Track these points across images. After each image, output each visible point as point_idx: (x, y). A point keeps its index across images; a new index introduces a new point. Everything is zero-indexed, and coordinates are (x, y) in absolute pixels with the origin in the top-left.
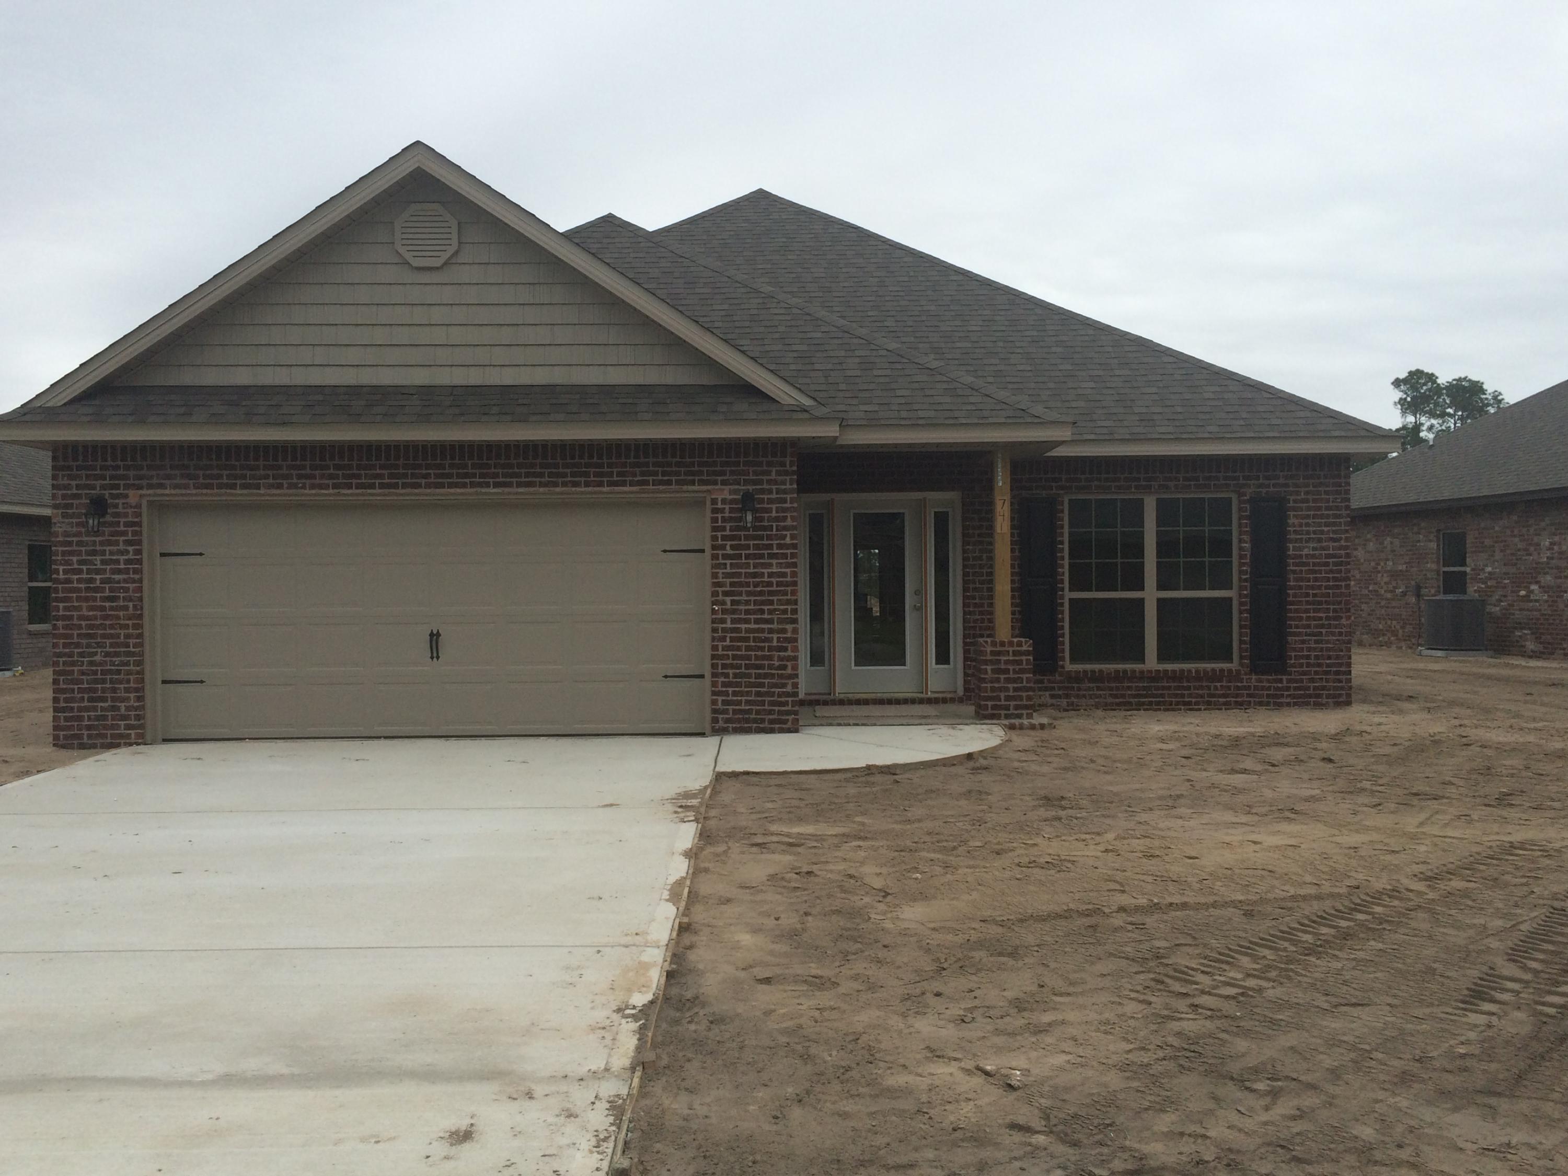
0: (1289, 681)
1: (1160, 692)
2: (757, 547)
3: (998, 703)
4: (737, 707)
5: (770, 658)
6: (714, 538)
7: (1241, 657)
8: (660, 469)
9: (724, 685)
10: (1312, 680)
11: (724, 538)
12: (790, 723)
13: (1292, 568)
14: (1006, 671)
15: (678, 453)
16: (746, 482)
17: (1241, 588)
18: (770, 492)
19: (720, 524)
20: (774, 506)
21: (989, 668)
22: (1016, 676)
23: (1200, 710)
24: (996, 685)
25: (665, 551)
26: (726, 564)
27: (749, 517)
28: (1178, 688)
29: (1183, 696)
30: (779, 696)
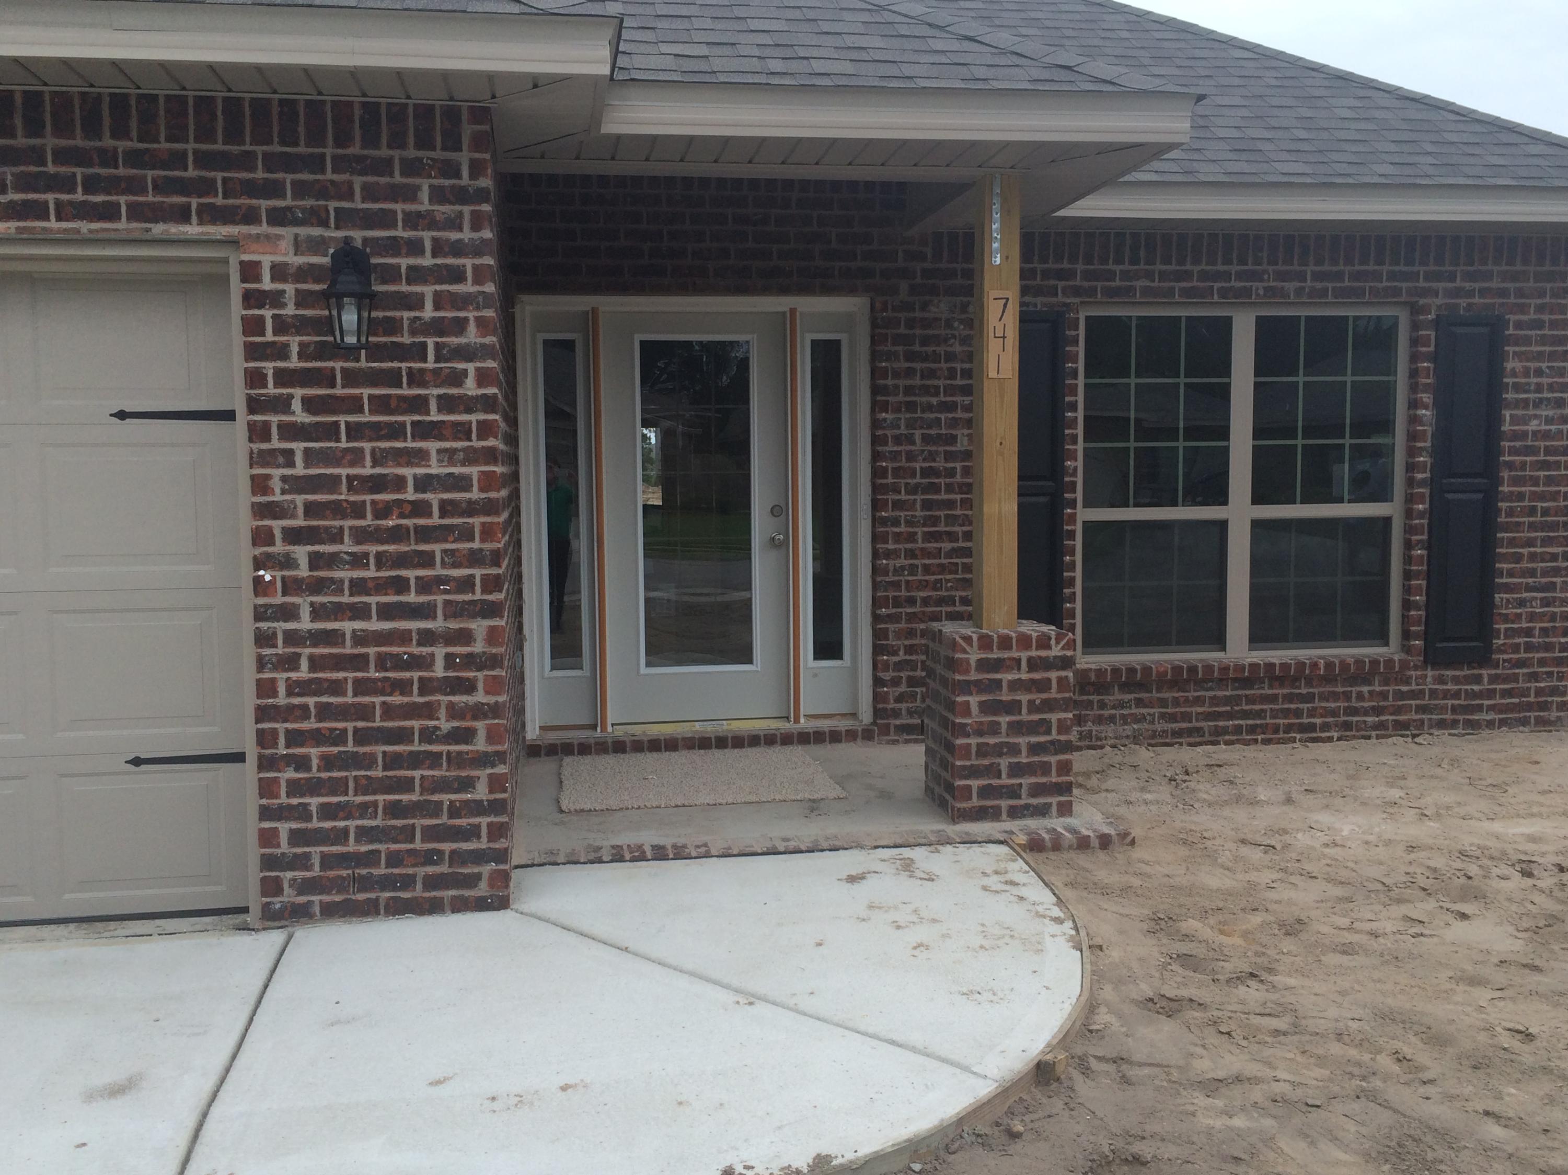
0: (1494, 679)
1: (1257, 707)
2: (381, 404)
3: (995, 782)
4: (335, 849)
5: (428, 711)
6: (255, 378)
7: (1406, 635)
8: (79, 172)
9: (295, 788)
10: (1534, 677)
11: (284, 378)
12: (483, 885)
13: (1507, 458)
14: (1012, 707)
15: (134, 124)
16: (344, 218)
17: (1410, 499)
18: (415, 248)
19: (269, 337)
20: (428, 290)
21: (974, 701)
22: (1036, 717)
23: (1330, 739)
24: (992, 741)
25: (122, 415)
26: (290, 453)
27: (350, 318)
28: (1290, 698)
29: (1298, 713)
30: (454, 812)
